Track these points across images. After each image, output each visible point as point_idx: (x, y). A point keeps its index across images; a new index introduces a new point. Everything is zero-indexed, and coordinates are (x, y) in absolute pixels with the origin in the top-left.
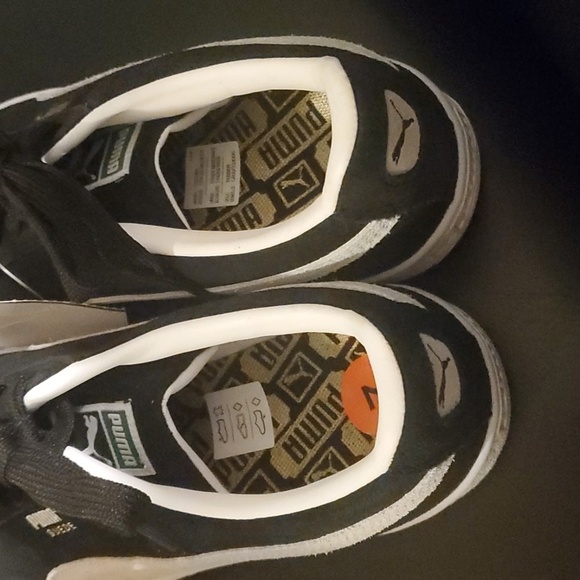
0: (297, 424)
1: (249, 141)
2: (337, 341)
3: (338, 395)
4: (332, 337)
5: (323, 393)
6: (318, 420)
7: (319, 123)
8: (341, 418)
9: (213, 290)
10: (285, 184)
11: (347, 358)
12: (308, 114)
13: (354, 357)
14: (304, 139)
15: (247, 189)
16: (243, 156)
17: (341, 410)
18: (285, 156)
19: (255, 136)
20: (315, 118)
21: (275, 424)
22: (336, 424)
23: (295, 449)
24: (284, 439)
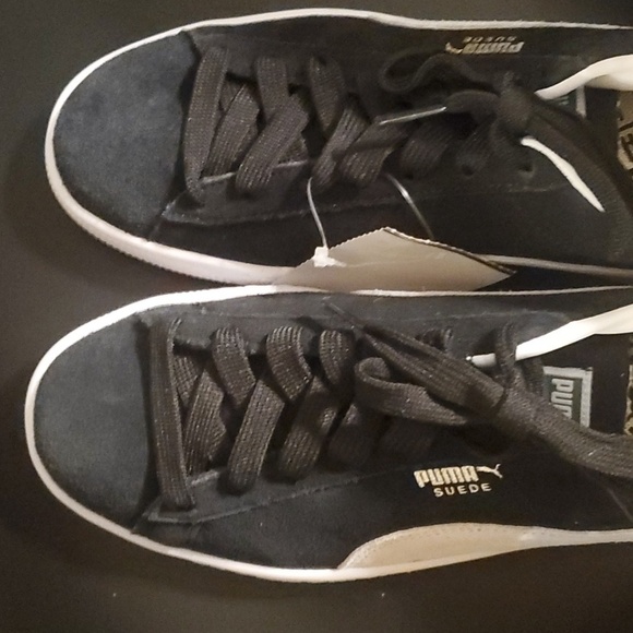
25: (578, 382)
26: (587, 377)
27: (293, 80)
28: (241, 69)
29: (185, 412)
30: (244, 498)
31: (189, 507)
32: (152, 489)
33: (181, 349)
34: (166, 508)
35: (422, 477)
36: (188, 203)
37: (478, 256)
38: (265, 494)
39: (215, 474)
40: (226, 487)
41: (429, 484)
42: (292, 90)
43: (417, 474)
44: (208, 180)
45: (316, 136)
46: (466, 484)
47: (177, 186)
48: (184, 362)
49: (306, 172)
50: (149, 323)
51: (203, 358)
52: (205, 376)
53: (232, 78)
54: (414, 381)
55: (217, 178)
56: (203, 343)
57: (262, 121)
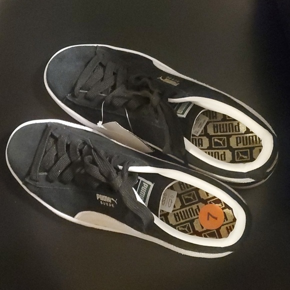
0: (181, 210)
1: (212, 120)
2: (208, 196)
3: (199, 210)
4: (207, 194)
5: (195, 207)
6: (189, 213)
7: (237, 130)
8: (196, 217)
9: (189, 165)
10: (216, 140)
11: (208, 202)
12: (236, 126)
13: (210, 203)
14: (230, 131)
15: (203, 134)
16: (208, 123)
17: (198, 214)
18: (221, 132)
19: (215, 120)
20: (237, 128)
21: (174, 207)
22: (194, 217)
23: (177, 217)
24: (175, 212)
25: (149, 186)
26: (152, 185)
27: (115, 71)
28: (104, 63)
29: (46, 152)
30: (52, 184)
31: (37, 181)
32: (29, 173)
33: (52, 136)
34: (31, 179)
35: (98, 196)
36: (73, 96)
37: (143, 141)
38: (57, 185)
39: (46, 174)
40: (48, 179)
41: (99, 199)
42: (114, 74)
44: (81, 91)
45: (114, 88)
46: (108, 203)
47: (72, 90)
48: (52, 140)
50: (49, 126)
51: (56, 140)
52: (54, 146)
53: (100, 64)
55: (83, 91)
56: (57, 136)
57: (102, 80)
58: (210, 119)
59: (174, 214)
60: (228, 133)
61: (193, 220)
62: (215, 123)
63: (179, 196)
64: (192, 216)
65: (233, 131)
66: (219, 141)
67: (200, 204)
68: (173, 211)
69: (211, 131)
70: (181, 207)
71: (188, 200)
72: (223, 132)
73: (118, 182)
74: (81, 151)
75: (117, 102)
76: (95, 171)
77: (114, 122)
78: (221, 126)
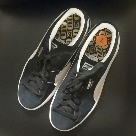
0: (97, 54)
1: (59, 36)
2: (92, 41)
5: (97, 48)
6: (99, 51)
7: (65, 26)
8: (101, 47)
11: (95, 41)
12: (63, 26)
13: (96, 41)
14: (65, 29)
15: (65, 41)
16: (61, 38)
17: (100, 47)
18: (65, 33)
20: (64, 26)
21: (96, 56)
22: (101, 48)
23: (100, 56)
24: (98, 56)
25: (86, 64)
26: (86, 63)
27: (33, 76)
28: (28, 81)
29: (65, 111)
30: (80, 109)
31: (78, 116)
32: (73, 120)
33: (58, 107)
34: (76, 119)
35: (88, 88)
36: (41, 96)
38: (81, 107)
39: (75, 112)
40: (77, 111)
41: (89, 88)
42: (34, 76)
43: (87, 89)
44: (39, 92)
45: (40, 77)
46: (91, 84)
47: (38, 96)
48: (60, 108)
49: (44, 81)
50: (53, 109)
51: (60, 105)
52: (63, 106)
53: (28, 82)
54: (75, 86)
55: (40, 91)
56: (58, 104)
57: (36, 82)
58: (59, 37)
59: (99, 57)
60: (66, 30)
61: (102, 49)
62: (61, 35)
63: (91, 54)
64: (101, 49)
65: (65, 28)
66: (69, 34)
67: (96, 45)
68: (97, 57)
69: (64, 37)
70: (96, 53)
71: (93, 50)
72: (65, 32)
73: (83, 76)
74: (67, 94)
75: (47, 75)
76: (77, 87)
77: (56, 77)
78: (62, 32)
